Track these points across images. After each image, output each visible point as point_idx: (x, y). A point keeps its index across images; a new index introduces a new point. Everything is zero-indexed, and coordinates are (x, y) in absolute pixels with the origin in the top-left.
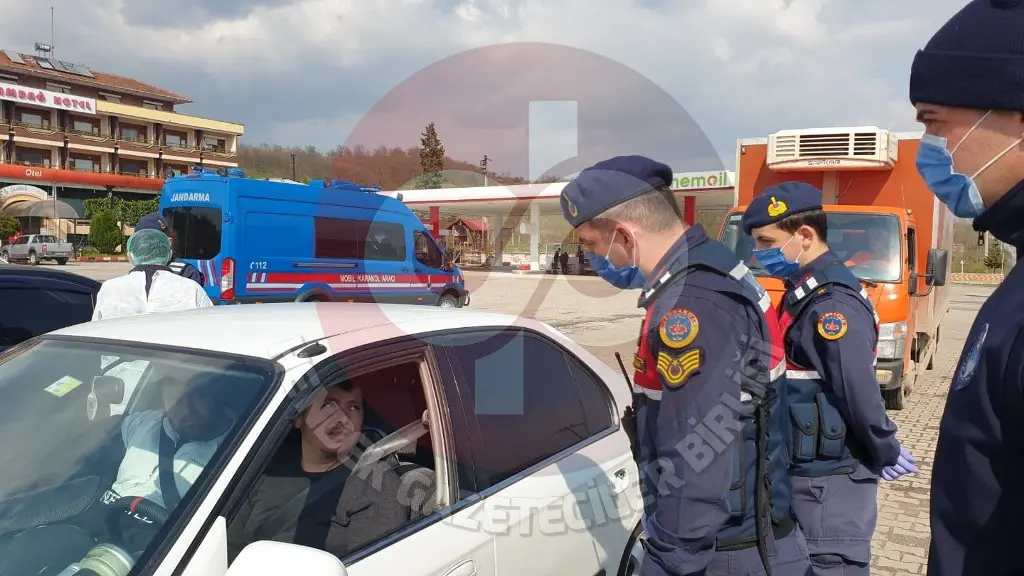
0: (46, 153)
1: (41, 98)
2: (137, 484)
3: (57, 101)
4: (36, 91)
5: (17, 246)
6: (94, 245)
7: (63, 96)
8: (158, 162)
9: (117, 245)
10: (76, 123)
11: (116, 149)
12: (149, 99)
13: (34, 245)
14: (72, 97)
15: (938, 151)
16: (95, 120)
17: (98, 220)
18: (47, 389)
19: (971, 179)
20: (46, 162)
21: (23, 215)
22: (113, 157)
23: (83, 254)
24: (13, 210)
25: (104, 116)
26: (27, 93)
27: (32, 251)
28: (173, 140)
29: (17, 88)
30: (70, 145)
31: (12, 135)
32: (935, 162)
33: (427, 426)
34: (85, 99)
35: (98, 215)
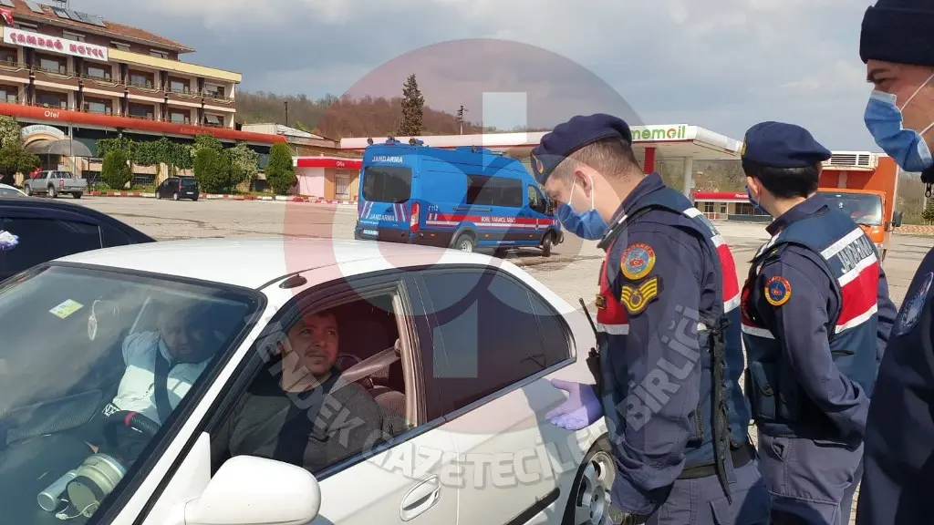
0: (62, 96)
1: (59, 45)
2: (135, 399)
3: (73, 48)
4: (54, 39)
5: (38, 181)
6: (105, 180)
7: (78, 44)
8: (163, 106)
9: (126, 182)
10: (89, 69)
11: (126, 93)
12: (155, 48)
13: (51, 180)
14: (85, 45)
15: (887, 107)
16: (106, 67)
17: (110, 158)
18: (52, 311)
19: (920, 134)
20: (63, 104)
21: (43, 152)
22: (123, 101)
23: (97, 188)
24: (33, 148)
25: (114, 63)
26: (45, 41)
27: (51, 185)
28: (177, 86)
29: (37, 36)
30: (84, 90)
31: (32, 79)
32: (884, 118)
33: (399, 354)
34: (98, 47)
35: (110, 153)
